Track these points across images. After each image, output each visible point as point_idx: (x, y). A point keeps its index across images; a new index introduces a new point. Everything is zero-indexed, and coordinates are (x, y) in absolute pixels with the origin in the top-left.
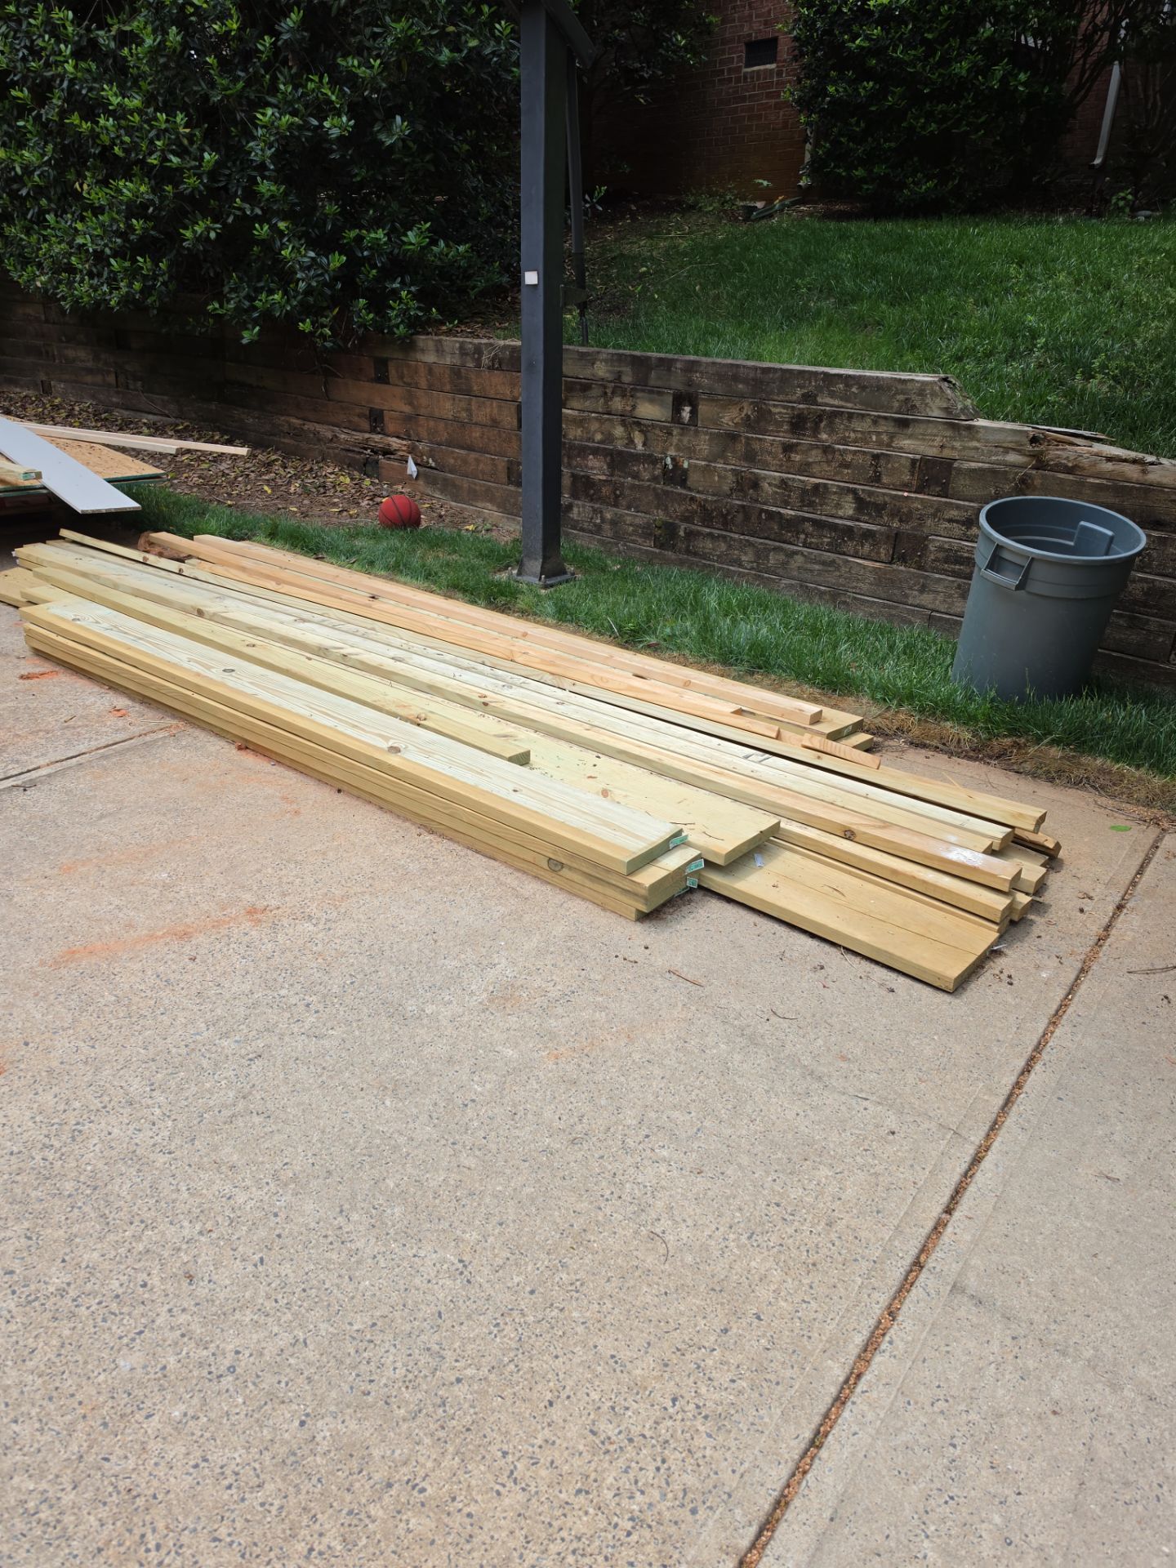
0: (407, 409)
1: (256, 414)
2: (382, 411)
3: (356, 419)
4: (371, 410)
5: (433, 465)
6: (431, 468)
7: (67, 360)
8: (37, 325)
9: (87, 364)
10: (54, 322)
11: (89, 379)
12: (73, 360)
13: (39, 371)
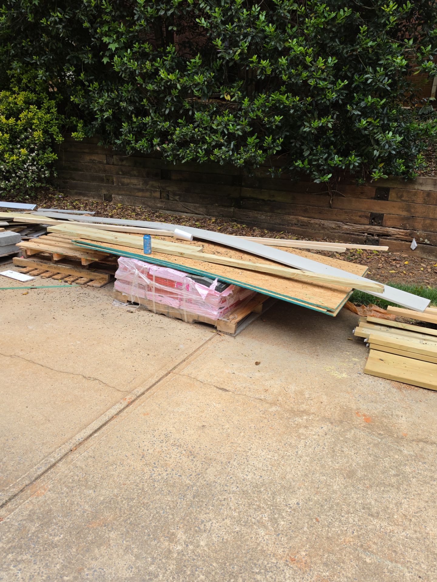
0: (404, 214)
1: (269, 214)
2: (383, 214)
3: (358, 218)
4: (372, 214)
5: (428, 242)
6: (426, 244)
7: (123, 184)
8: (101, 166)
9: (138, 187)
10: (113, 164)
11: (140, 194)
12: (128, 184)
13: (102, 189)
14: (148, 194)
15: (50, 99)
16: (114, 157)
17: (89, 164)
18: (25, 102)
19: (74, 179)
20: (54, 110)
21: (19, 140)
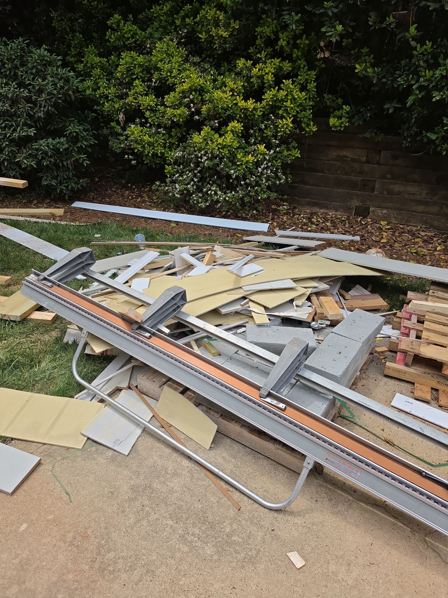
7: (390, 193)
8: (356, 165)
9: (418, 197)
10: (378, 163)
11: (420, 208)
12: (399, 193)
13: (352, 199)
14: (435, 209)
15: (308, 70)
16: (383, 153)
17: (336, 163)
18: (275, 75)
19: (307, 184)
20: (312, 86)
21: (252, 132)
